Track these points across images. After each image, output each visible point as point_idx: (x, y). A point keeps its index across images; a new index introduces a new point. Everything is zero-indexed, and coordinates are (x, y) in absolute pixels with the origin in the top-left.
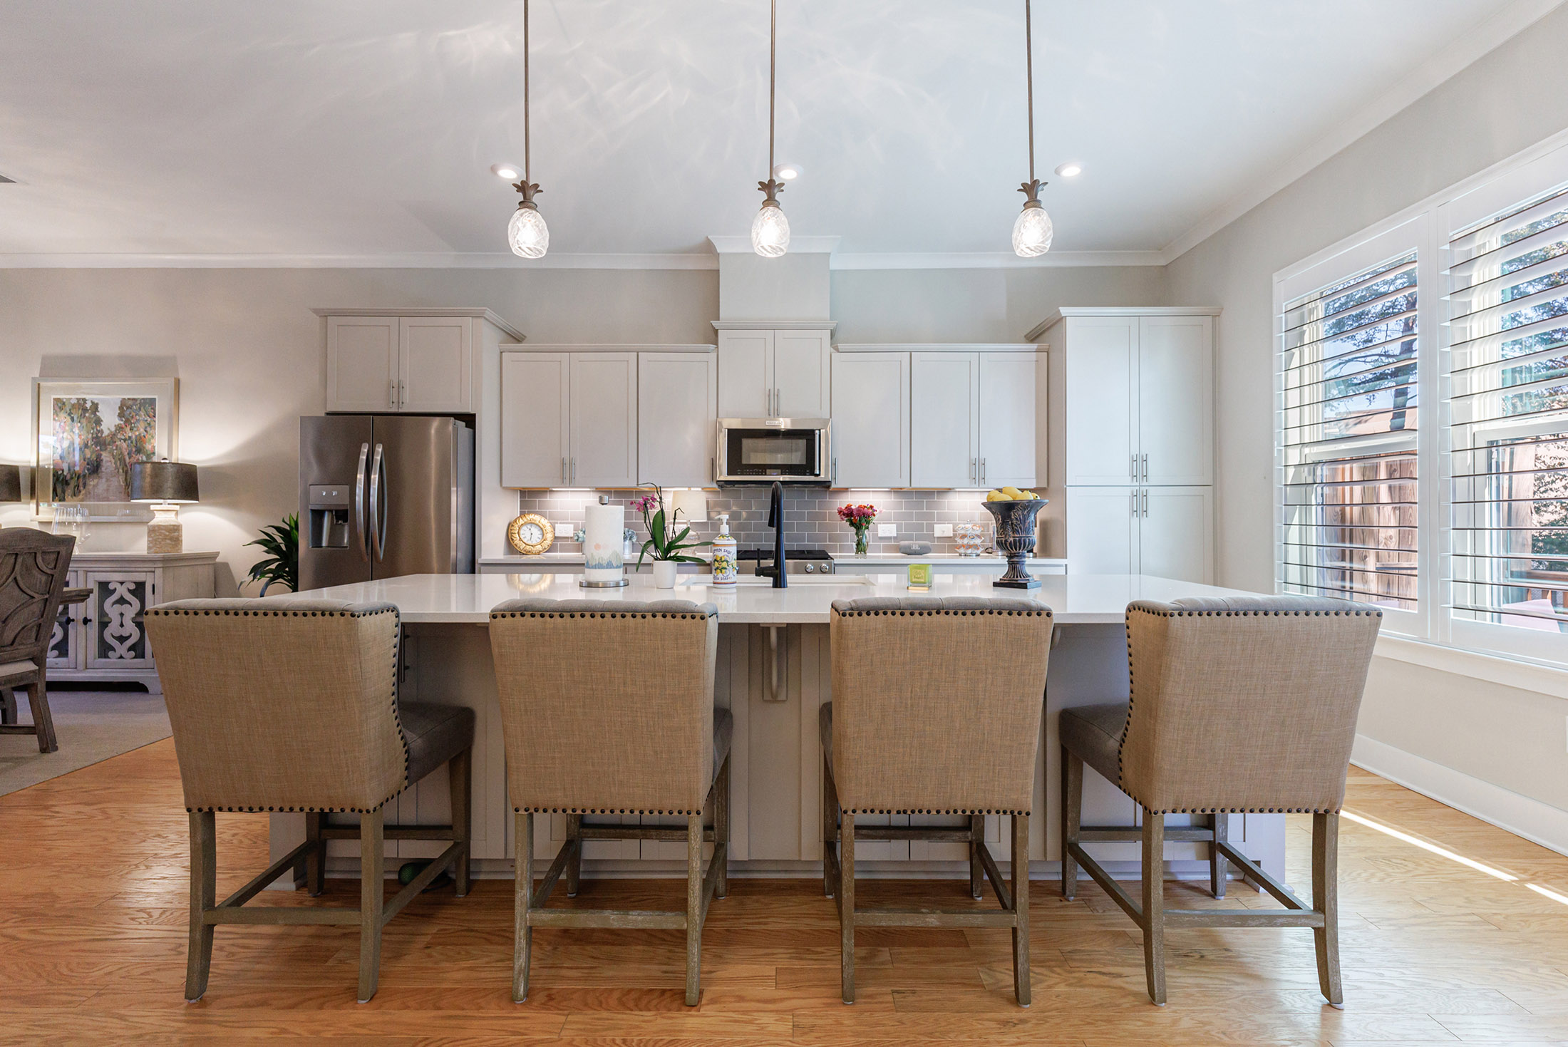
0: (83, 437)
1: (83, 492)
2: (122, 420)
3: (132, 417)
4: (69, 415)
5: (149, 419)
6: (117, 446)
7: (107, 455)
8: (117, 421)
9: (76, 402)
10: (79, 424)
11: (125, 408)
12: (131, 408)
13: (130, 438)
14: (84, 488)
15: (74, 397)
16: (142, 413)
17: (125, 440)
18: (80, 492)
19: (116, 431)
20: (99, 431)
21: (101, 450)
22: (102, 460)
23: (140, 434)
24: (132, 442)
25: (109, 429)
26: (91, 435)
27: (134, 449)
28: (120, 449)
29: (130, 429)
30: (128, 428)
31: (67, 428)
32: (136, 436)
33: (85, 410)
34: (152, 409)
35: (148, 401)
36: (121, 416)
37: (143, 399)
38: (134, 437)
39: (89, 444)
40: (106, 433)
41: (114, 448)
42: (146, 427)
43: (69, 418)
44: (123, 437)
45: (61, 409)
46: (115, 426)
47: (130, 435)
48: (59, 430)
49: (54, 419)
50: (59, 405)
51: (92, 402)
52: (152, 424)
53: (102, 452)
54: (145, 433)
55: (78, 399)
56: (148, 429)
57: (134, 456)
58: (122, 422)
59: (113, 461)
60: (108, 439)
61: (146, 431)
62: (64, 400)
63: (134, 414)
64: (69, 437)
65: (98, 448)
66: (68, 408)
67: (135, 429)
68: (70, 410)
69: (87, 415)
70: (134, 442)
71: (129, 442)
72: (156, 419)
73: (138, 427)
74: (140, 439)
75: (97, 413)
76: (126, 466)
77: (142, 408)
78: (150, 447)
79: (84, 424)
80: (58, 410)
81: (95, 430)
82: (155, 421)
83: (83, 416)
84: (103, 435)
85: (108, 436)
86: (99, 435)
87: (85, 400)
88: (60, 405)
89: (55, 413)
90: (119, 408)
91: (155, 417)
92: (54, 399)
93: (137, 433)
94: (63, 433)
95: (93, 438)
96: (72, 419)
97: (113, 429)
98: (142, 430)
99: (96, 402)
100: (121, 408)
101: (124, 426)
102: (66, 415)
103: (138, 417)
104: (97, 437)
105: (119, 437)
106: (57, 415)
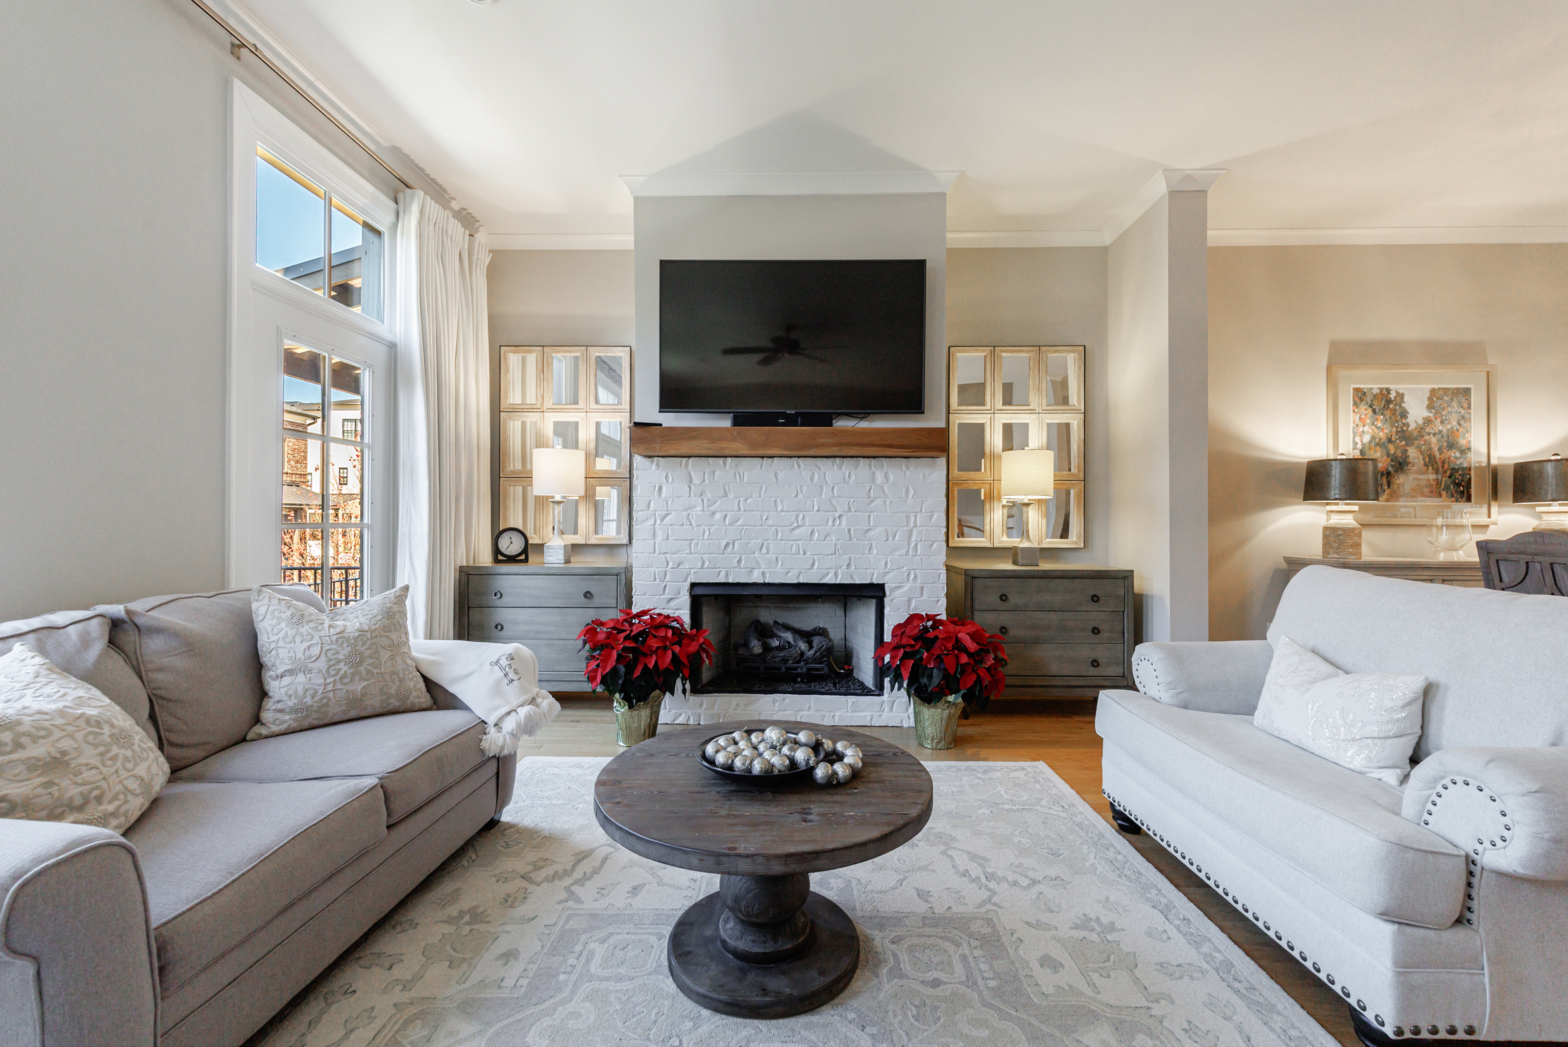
0: (1386, 431)
1: (1387, 492)
2: (1431, 412)
3: (1443, 409)
4: (1370, 406)
5: (1463, 412)
6: (1425, 441)
7: (1414, 451)
8: (1426, 414)
9: (1378, 391)
10: (1382, 417)
11: (1435, 399)
12: (1442, 399)
13: (1440, 432)
14: (1389, 487)
15: (1376, 387)
16: (1455, 404)
17: (1434, 435)
18: (1384, 491)
19: (1424, 424)
20: (1404, 424)
21: (1407, 445)
22: (1408, 456)
23: (1452, 428)
24: (1442, 437)
25: (1416, 422)
26: (1394, 429)
27: (1445, 444)
28: (1429, 444)
29: (1441, 422)
30: (1439, 421)
31: (1368, 421)
32: (1448, 430)
33: (1389, 401)
34: (1466, 399)
35: (1461, 391)
36: (1430, 407)
37: (1456, 389)
38: (1445, 431)
39: (1393, 439)
40: (1412, 426)
41: (1422, 443)
42: (1459, 420)
43: (1370, 410)
44: (1432, 431)
45: (1361, 400)
46: (1423, 418)
47: (1441, 428)
48: (1359, 423)
49: (1354, 411)
50: (1360, 395)
51: (1396, 392)
52: (1467, 416)
53: (1408, 448)
54: (1458, 426)
55: (1381, 389)
56: (1462, 422)
57: (1446, 452)
58: (1431, 415)
59: (1421, 457)
60: (1415, 433)
61: (1459, 424)
62: (1365, 390)
63: (1446, 405)
64: (1370, 431)
65: (1404, 443)
66: (1369, 398)
67: (1446, 422)
68: (1372, 401)
69: (1391, 406)
70: (1445, 437)
71: (1440, 436)
72: (1472, 411)
73: (1450, 419)
74: (1451, 432)
75: (1403, 405)
76: (1437, 463)
77: (1455, 399)
78: (1464, 442)
79: (1388, 417)
80: (1358, 401)
81: (1400, 423)
82: (1470, 414)
83: (1386, 407)
84: (1410, 429)
85: (1416, 428)
86: (1405, 428)
87: (1388, 390)
88: (1360, 396)
89: (1355, 404)
90: (1428, 398)
91: (1469, 408)
92: (1354, 389)
93: (1449, 427)
94: (1364, 426)
95: (1397, 432)
96: (1374, 412)
97: (1421, 422)
98: (1455, 423)
99: (1401, 391)
100: (1430, 399)
101: (1433, 418)
102: (1367, 407)
103: (1449, 409)
104: (1402, 430)
105: (1427, 431)
106: (1357, 407)
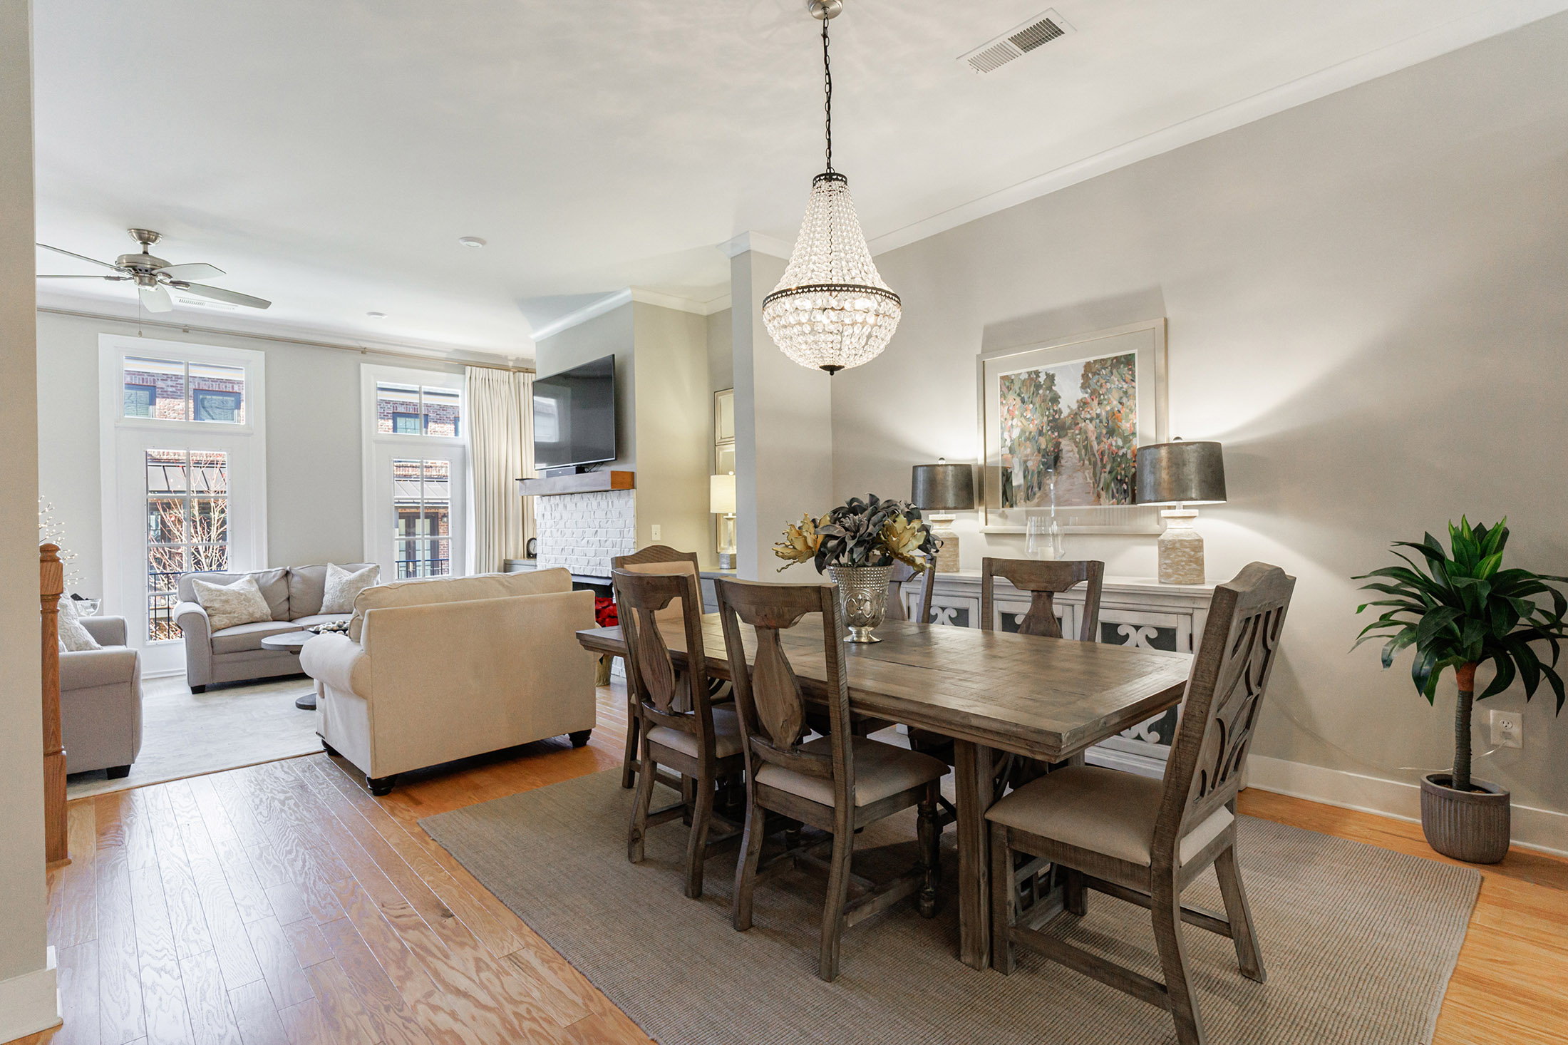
0: (1036, 422)
1: (1038, 495)
2: (1087, 393)
3: (1101, 386)
4: (1019, 395)
5: (1125, 386)
6: (1081, 429)
7: (1068, 442)
8: (1081, 395)
9: (1026, 376)
10: (1031, 406)
11: (1090, 375)
12: (1099, 374)
13: (1098, 416)
14: (1040, 489)
15: (1023, 372)
16: (1115, 378)
17: (1091, 420)
18: (1035, 494)
19: (1079, 408)
20: (1056, 412)
21: (1060, 436)
22: (1061, 450)
23: (1112, 409)
24: (1101, 422)
25: (1069, 407)
26: (1045, 418)
27: (1104, 431)
28: (1086, 432)
29: (1099, 404)
30: (1096, 402)
31: (1017, 413)
32: (1107, 412)
33: (1038, 386)
34: (1129, 369)
35: (1123, 359)
36: (1084, 387)
37: (1116, 358)
38: (1104, 413)
39: (1044, 431)
40: (1066, 412)
41: (1077, 432)
42: (1121, 398)
43: (1018, 399)
44: (1089, 416)
45: (1009, 389)
46: (1078, 402)
47: (1098, 411)
48: (1008, 417)
49: (1002, 403)
50: (1007, 384)
51: (1047, 374)
52: (1130, 391)
53: (1060, 440)
54: (1120, 406)
55: (1029, 373)
56: (1124, 400)
57: (1105, 440)
58: (1087, 396)
59: (1076, 450)
60: (1069, 421)
61: (1121, 403)
62: (1013, 377)
63: (1103, 381)
64: (1020, 424)
65: (1056, 434)
66: (1016, 387)
67: (1105, 402)
68: (1020, 388)
69: (1041, 392)
70: (1104, 421)
71: (1098, 421)
72: (1136, 384)
73: (1109, 399)
74: (1113, 415)
75: (1053, 388)
76: (1095, 455)
77: (1115, 371)
78: (1128, 425)
79: (1037, 406)
80: (1005, 390)
81: (1051, 411)
82: (1134, 388)
83: (1035, 393)
84: (1062, 417)
85: (1069, 415)
86: (1057, 416)
87: (1037, 373)
88: (1008, 382)
89: (1003, 396)
90: (1083, 375)
91: (1133, 381)
92: (1002, 378)
93: (1108, 408)
94: (1013, 419)
95: (1049, 422)
96: (1023, 402)
97: (1075, 406)
98: (1115, 403)
99: (1051, 372)
100: (1085, 376)
101: (1089, 400)
102: (1015, 396)
103: (1108, 385)
104: (1055, 420)
105: (1082, 416)
106: (1005, 398)
